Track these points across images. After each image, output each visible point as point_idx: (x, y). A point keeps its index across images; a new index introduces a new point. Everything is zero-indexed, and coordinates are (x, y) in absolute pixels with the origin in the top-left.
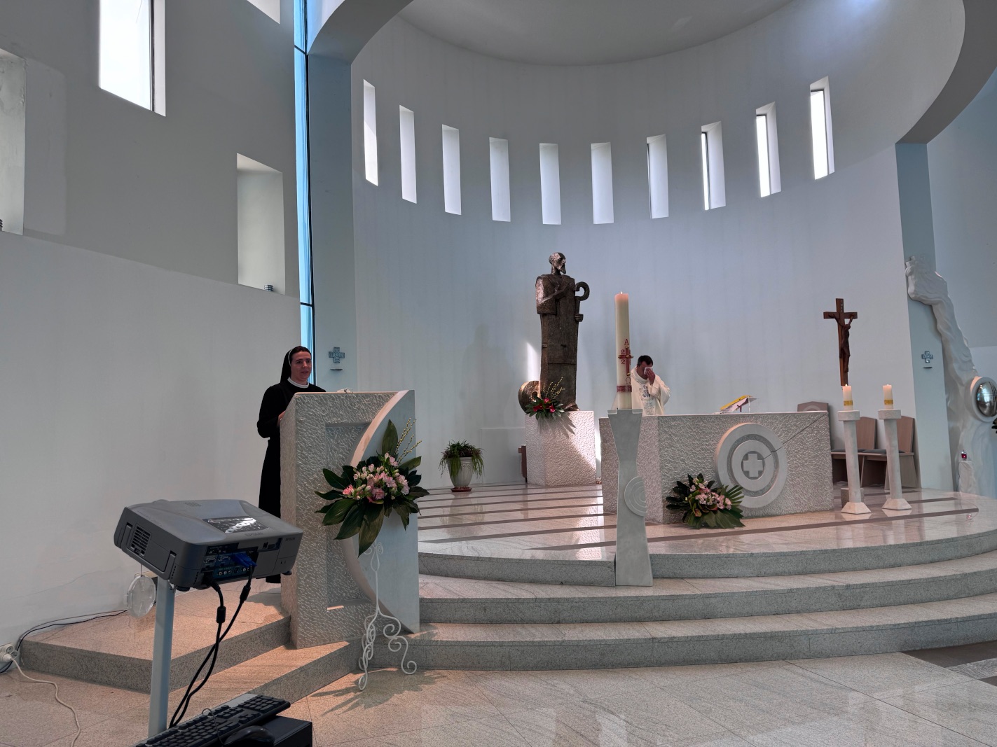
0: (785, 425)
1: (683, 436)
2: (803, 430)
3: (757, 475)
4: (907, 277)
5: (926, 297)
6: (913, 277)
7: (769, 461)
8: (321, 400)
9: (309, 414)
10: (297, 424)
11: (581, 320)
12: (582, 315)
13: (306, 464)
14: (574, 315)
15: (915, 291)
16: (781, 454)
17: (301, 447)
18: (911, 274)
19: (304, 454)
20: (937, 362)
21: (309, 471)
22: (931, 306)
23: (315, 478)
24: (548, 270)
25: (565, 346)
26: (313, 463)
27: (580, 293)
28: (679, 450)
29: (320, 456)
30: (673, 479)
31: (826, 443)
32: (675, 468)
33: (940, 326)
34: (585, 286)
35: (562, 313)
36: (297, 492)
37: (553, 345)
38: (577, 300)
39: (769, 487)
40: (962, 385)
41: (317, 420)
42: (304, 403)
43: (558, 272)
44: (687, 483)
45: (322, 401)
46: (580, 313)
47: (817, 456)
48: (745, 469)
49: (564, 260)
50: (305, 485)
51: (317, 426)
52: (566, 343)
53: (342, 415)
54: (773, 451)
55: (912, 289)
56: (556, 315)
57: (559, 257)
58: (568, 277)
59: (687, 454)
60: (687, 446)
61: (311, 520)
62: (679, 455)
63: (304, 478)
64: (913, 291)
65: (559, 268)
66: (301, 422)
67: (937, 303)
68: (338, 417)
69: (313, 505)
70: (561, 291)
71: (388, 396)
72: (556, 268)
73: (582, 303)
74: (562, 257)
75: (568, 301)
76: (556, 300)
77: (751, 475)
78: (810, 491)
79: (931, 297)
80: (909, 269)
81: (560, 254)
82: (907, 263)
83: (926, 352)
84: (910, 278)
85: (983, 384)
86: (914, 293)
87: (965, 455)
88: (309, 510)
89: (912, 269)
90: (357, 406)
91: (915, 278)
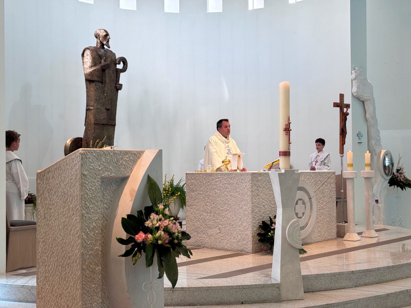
0: (315, 180)
1: (264, 187)
2: (323, 184)
3: (302, 216)
4: (352, 81)
5: (362, 96)
6: (356, 81)
7: (308, 205)
8: (98, 155)
9: (90, 169)
10: (82, 177)
11: (120, 89)
12: (122, 85)
13: (87, 213)
14: (116, 84)
15: (357, 91)
16: (314, 200)
17: (85, 198)
18: (355, 79)
19: (87, 205)
20: (364, 140)
21: (90, 220)
22: (363, 102)
23: (94, 226)
24: (94, 43)
25: (108, 110)
26: (92, 212)
27: (120, 66)
28: (262, 198)
29: (97, 207)
30: (258, 220)
31: (334, 193)
32: (259, 211)
33: (367, 116)
34: (124, 61)
35: (107, 81)
36: (82, 239)
37: (99, 108)
38: (118, 72)
39: (307, 224)
40: (376, 155)
41: (95, 174)
42: (86, 158)
43: (102, 45)
44: (269, 223)
45: (98, 157)
46: (120, 83)
47: (329, 202)
48: (296, 212)
49: (108, 37)
50: (87, 232)
51: (95, 179)
52: (109, 107)
53: (111, 170)
54: (310, 198)
55: (355, 89)
56: (102, 83)
57: (105, 34)
58: (111, 52)
59: (266, 201)
60: (266, 195)
61: (91, 264)
62: (262, 202)
63: (87, 226)
64: (355, 91)
65: (105, 43)
66: (84, 175)
67: (367, 100)
68: (109, 171)
69: (92, 250)
70: (107, 63)
71: (139, 153)
72: (101, 42)
73: (122, 75)
74: (107, 35)
75: (111, 71)
76: (103, 70)
77: (299, 216)
78: (326, 226)
79: (365, 96)
80: (354, 76)
81: (106, 31)
82: (353, 71)
83: (359, 132)
84: (354, 82)
85: (386, 155)
86: (356, 92)
87: (378, 200)
88: (90, 255)
89: (356, 76)
90: (120, 162)
91: (357, 82)
